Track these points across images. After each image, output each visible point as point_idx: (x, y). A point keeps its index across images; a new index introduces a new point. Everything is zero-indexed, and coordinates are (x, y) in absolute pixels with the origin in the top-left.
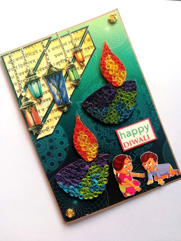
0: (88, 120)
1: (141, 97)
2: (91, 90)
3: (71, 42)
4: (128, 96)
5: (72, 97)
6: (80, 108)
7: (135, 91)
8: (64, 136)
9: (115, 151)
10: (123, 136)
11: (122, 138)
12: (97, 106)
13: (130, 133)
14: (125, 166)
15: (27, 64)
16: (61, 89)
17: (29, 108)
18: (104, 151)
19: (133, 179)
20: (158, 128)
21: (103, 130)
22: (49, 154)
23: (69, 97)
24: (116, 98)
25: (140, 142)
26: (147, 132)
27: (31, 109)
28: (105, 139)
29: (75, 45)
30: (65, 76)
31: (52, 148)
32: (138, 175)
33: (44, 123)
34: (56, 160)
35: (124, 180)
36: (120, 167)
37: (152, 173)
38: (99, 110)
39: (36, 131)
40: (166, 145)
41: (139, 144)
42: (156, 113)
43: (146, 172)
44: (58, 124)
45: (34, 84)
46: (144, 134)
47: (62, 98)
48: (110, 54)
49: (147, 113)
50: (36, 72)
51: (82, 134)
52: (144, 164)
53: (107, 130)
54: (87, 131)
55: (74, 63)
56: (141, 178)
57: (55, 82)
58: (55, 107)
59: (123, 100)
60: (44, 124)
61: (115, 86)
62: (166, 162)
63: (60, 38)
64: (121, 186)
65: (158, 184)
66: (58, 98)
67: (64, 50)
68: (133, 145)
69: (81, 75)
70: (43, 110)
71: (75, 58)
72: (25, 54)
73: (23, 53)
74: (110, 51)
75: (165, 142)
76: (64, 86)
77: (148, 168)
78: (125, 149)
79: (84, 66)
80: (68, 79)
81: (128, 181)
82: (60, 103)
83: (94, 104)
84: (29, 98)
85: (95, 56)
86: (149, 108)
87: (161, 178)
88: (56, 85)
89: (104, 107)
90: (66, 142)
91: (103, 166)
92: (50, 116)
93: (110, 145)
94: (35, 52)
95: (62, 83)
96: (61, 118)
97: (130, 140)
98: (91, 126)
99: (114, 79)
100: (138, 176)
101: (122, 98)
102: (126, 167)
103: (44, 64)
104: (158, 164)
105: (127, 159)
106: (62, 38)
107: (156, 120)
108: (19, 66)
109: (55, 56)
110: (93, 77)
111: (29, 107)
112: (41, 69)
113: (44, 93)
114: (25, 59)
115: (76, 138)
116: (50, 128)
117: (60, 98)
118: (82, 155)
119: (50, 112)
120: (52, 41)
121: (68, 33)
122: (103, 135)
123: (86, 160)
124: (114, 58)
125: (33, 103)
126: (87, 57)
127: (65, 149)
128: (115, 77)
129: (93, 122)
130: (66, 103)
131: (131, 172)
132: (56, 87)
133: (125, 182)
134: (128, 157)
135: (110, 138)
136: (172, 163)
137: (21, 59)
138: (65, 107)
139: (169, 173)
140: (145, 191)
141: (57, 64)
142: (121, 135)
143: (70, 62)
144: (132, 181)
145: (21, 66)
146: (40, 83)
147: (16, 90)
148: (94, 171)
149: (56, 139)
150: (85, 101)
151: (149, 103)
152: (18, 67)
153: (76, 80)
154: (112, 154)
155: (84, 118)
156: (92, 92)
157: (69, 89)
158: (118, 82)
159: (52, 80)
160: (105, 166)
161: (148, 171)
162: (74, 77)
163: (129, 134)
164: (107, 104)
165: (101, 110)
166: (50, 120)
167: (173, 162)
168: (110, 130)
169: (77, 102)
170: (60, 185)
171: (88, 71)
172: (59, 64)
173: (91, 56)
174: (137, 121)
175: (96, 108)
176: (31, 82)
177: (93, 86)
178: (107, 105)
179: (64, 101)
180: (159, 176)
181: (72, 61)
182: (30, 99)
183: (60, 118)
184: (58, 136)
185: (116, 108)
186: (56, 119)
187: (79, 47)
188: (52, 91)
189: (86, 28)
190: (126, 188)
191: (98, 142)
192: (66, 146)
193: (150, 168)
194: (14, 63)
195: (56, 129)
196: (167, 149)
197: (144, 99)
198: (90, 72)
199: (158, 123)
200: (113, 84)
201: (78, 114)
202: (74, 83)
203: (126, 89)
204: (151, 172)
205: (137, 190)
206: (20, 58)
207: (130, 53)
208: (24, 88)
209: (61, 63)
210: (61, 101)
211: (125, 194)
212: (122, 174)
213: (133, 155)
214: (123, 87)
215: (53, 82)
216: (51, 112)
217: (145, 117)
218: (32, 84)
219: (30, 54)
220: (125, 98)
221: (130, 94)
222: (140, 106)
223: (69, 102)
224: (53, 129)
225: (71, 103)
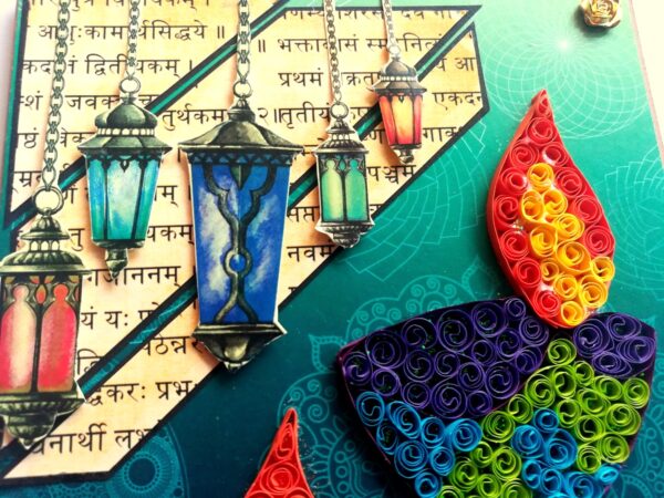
0: (341, 457)
3: (380, 46)
5: (298, 299)
6: (317, 377)
7: (641, 384)
12: (418, 393)
15: (132, 64)
16: (254, 241)
17: (42, 282)
23: (282, 294)
24: (537, 383)
27: (50, 293)
29: (396, 59)
30: (294, 186)
33: (87, 395)
38: (421, 424)
39: (21, 429)
44: (161, 423)
45: (124, 168)
47: (241, 288)
48: (552, 155)
50: (159, 119)
55: (362, 137)
57: (234, 195)
58: (184, 324)
59: (565, 408)
60: (82, 401)
61: (546, 317)
63: (335, 13)
66: (217, 279)
67: (335, 68)
69: (382, 208)
70: (114, 317)
71: (375, 117)
72: (140, 21)
73: (134, 13)
74: (558, 139)
76: (275, 230)
79: (409, 170)
80: (307, 201)
82: (221, 314)
83: (404, 380)
84: (64, 230)
85: (474, 143)
88: (233, 213)
89: (458, 413)
92: (138, 368)
94: (192, 30)
95: (270, 214)
96: (193, 397)
99: (548, 283)
101: (567, 397)
103: (213, 93)
106: (343, 13)
108: (88, 61)
109: (285, 77)
110: (436, 237)
111: (42, 276)
112: (192, 114)
113: (158, 231)
114: (132, 41)
116: (109, 438)
117: (231, 283)
119: (147, 341)
120: (291, 9)
121: (377, 4)
124: (569, 178)
125: (78, 261)
126: (436, 132)
128: (551, 271)
129: (367, 482)
130: (254, 319)
132: (230, 222)
137: (114, 33)
138: (239, 345)
141: (280, 114)
143: (344, 129)
145: (98, 64)
146: (155, 174)
150: (360, 346)
152: (81, 66)
153: (345, 220)
155: (322, 441)
156: (414, 309)
157: (295, 252)
158: (563, 302)
159: (223, 181)
162: (341, 201)
164: (477, 400)
165: (434, 430)
166: (125, 390)
169: (312, 338)
171: (422, 200)
172: (286, 117)
173: (456, 136)
175: (410, 407)
176: (111, 155)
177: (423, 282)
179: (242, 308)
181: (357, 126)
182: (67, 237)
183: (190, 396)
185: (519, 444)
186: (166, 393)
187: (411, 73)
188: (204, 234)
189: (465, 12)
194: (68, 41)
195: (141, 454)
198: (430, 208)
201: (297, 404)
202: (334, 232)
203: (595, 356)
206: (109, 31)
207: (648, 183)
208: (63, 176)
209: (302, 116)
210: (230, 303)
214: (584, 340)
215: (223, 193)
216: (154, 343)
218: (116, 165)
219: (166, 29)
220: (580, 402)
221: (611, 389)
222: (646, 472)
223: (272, 323)
224: (124, 450)
225: (281, 333)
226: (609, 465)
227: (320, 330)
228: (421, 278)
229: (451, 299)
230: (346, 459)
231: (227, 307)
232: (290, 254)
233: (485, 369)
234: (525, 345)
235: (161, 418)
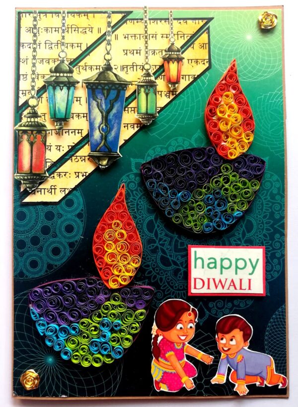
0: (140, 202)
1: (265, 199)
2: (170, 145)
3: (167, 37)
4: (240, 185)
5: (127, 144)
6: (133, 174)
7: (257, 182)
8: (79, 216)
9: (172, 287)
10: (199, 262)
11: (195, 267)
12: (168, 181)
13: (215, 263)
14: (179, 326)
15: (63, 45)
16: (111, 121)
17: (32, 133)
18: (149, 278)
19: (185, 359)
20: (276, 275)
21: (163, 234)
22: (35, 241)
23: (121, 142)
24: (215, 180)
25: (228, 289)
26: (250, 274)
27: (35, 138)
28: (160, 254)
29: (173, 44)
30: (127, 98)
31: (45, 230)
32: (200, 355)
33: (50, 175)
34: (45, 258)
35: (167, 355)
36: (167, 325)
37: (228, 362)
38: (169, 191)
39: (28, 185)
40: (279, 315)
41: (225, 291)
42: (284, 242)
43: (217, 354)
44: (77, 187)
45: (61, 90)
46: (244, 275)
47: (106, 140)
48: (234, 89)
49: (265, 235)
50: (74, 69)
51: (117, 227)
52: (220, 338)
53: (172, 238)
54: (129, 224)
55: (156, 79)
56: (203, 364)
57: (103, 102)
58: (86, 151)
59: (226, 190)
60: (48, 177)
61: (221, 155)
62: (267, 352)
63: (148, 22)
64: (156, 365)
65: (234, 390)
66: (97, 135)
67: (147, 47)
68: (213, 290)
69: (162, 109)
70: (58, 147)
71: (161, 70)
72: (66, 25)
73: (64, 22)
74: (238, 82)
75: (280, 309)
76: (119, 117)
77: (226, 349)
78: (193, 291)
79: (174, 93)
80: (132, 105)
81: (174, 359)
82: (98, 148)
83: (164, 176)
84: (39, 114)
85: (204, 83)
86: (272, 226)
87: (244, 379)
88: (103, 109)
89: (183, 189)
90: (78, 231)
91: (135, 309)
92: (67, 167)
93: (165, 271)
94: (88, 29)
95: (117, 110)
96: (88, 178)
97: (211, 277)
98: (143, 217)
99: (225, 142)
100: (198, 358)
101: (227, 186)
102: (181, 328)
103: (97, 59)
104: (248, 348)
105: (190, 315)
106: (152, 21)
107: (278, 255)
108: (46, 43)
109: (125, 51)
110: (184, 122)
111: (32, 131)
112: (87, 67)
113: (75, 115)
114: (63, 34)
115: (103, 229)
116: (58, 191)
117: (102, 137)
118: (101, 269)
119: (71, 157)
120: (129, 19)
121: (167, 17)
122: (159, 246)
123: (106, 284)
124: (239, 98)
125: (45, 126)
126: (187, 77)
127: (71, 245)
128: (228, 137)
129: (149, 211)
130: (110, 151)
131: (186, 343)
132: (102, 112)
133: (166, 359)
134: (193, 310)
135: (171, 256)
136: (278, 357)
137: (55, 31)
138: (105, 160)
139: (264, 374)
140: (200, 394)
141: (123, 68)
142: (196, 259)
143: (148, 75)
144: (181, 362)
145: (49, 45)
146: (73, 93)
147: (20, 89)
148: (113, 311)
149: (60, 216)
150: (149, 163)
151: (277, 217)
152: (43, 45)
153: (147, 113)
154: (164, 291)
155: (134, 196)
156: (171, 150)
157: (126, 126)
158: (230, 149)
159: (100, 96)
160: (140, 311)
161: (222, 354)
162: (145, 105)
163: (212, 264)
164: (191, 184)
165: (174, 194)
166: (63, 174)
167: (281, 357)
168: (177, 241)
169: (132, 159)
170: (33, 313)
171: (179, 106)
172: (125, 69)
173: (196, 79)
174: (239, 243)
175: (165, 185)
176: (55, 84)
177: (176, 140)
178: (190, 188)
179: (106, 146)
180: (241, 373)
181: (154, 74)
182: (40, 117)
183: (87, 177)
184: (66, 211)
185: (207, 202)
186: (78, 176)
187: (178, 51)
188: (92, 117)
189: (206, 21)
190: (165, 373)
191: (144, 255)
192: (77, 238)
193: (229, 349)
194: (37, 35)
195: (69, 197)
196: (279, 325)
197: (271, 204)
198: (182, 109)
199: (279, 264)
200: (218, 151)
201: (125, 182)
202: (142, 118)
203: (240, 171)
204: (227, 358)
205: (184, 386)
206: (54, 29)
207: (276, 101)
208: (38, 91)
209: (132, 69)
210: (102, 144)
211: (157, 383)
212: (168, 340)
213: (206, 310)
214: (236, 164)
215: (99, 101)
216: (73, 158)
217: (257, 241)
218: (58, 88)
219: (77, 29)
220: (231, 187)
221: (244, 183)
222: (255, 215)
223: (117, 153)
224: (63, 195)
225: (120, 156)
226: (239, 211)
227: (135, 157)
228: (175, 138)
229: (186, 146)
230: (142, 202)
231: (100, 146)
232: (125, 127)
233: (195, 173)
234: (212, 165)
235: (76, 184)
